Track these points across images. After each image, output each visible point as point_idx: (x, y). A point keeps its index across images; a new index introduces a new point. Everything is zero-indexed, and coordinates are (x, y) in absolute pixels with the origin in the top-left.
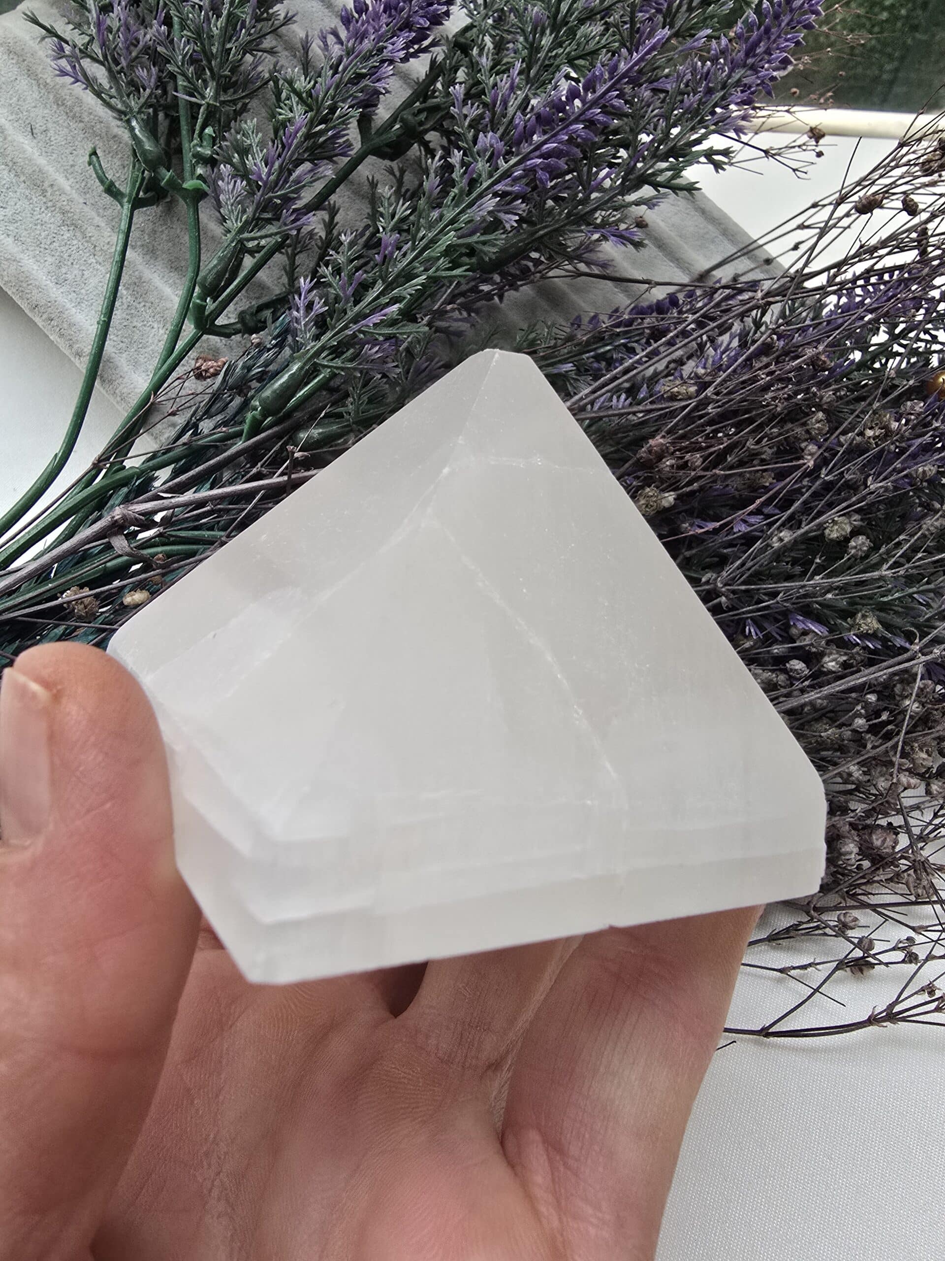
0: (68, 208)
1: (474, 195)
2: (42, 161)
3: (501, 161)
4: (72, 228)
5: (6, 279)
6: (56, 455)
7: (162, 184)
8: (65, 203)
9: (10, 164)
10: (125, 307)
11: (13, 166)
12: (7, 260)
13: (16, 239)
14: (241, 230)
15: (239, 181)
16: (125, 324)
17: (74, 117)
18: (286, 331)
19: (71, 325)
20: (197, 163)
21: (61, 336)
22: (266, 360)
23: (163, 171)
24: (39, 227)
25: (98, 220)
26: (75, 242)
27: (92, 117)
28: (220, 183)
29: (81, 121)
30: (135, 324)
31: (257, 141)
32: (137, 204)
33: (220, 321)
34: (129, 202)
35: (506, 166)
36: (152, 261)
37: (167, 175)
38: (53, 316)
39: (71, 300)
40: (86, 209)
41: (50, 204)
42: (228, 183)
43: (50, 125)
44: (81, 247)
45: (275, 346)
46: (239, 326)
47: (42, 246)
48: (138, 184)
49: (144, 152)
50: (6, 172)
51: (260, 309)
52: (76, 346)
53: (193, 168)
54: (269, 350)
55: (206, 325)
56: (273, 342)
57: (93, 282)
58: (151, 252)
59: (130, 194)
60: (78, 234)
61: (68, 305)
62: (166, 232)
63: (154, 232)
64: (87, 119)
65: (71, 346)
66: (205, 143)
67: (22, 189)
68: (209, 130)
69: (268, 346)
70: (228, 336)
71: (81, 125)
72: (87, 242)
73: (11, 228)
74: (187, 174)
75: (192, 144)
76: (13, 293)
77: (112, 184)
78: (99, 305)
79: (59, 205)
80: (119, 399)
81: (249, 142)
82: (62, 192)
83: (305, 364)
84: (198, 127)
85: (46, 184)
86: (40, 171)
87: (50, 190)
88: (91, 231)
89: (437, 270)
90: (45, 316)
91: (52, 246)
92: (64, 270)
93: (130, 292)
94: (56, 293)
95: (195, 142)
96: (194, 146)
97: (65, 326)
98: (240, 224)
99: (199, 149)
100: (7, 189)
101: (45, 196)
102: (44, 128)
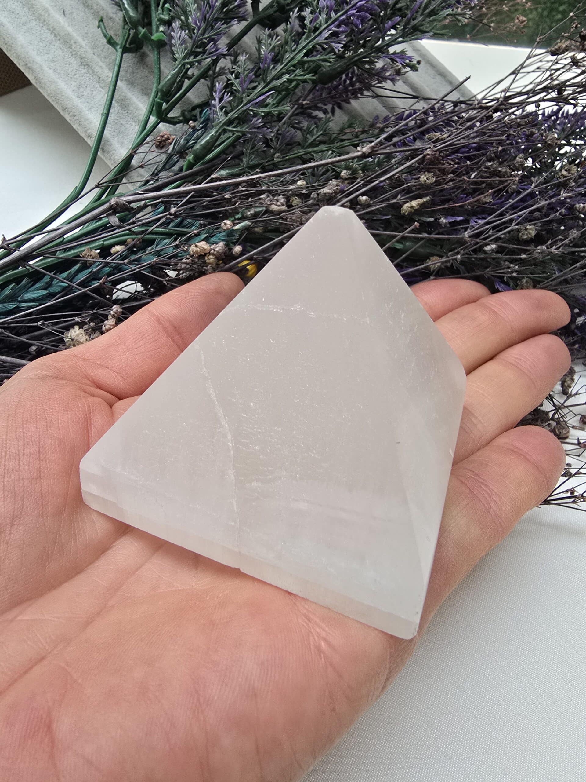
0: (84, 55)
1: (317, 33)
2: (70, 29)
3: (333, 14)
4: (86, 67)
5: (49, 92)
6: (76, 187)
7: (140, 36)
8: (83, 53)
9: (52, 29)
10: (116, 112)
11: (53, 31)
12: (50, 82)
13: (55, 71)
14: (184, 58)
15: (183, 32)
16: (116, 122)
17: (88, 6)
18: (208, 120)
19: (86, 120)
20: (160, 24)
21: (80, 125)
22: (197, 135)
23: (140, 28)
24: (68, 65)
25: (101, 64)
26: (88, 75)
27: (98, 6)
28: (172, 33)
29: (92, 9)
30: (122, 122)
31: (194, 8)
32: (125, 50)
33: (170, 115)
34: (120, 48)
35: (336, 16)
36: (131, 89)
37: (142, 31)
38: (75, 114)
39: (86, 107)
40: (95, 57)
41: (74, 53)
42: (178, 33)
43: (74, 10)
44: (92, 78)
45: (201, 128)
46: (181, 118)
47: (69, 76)
48: (126, 37)
49: (130, 17)
50: (49, 34)
51: (194, 108)
52: (88, 131)
53: (158, 27)
54: (199, 130)
55: (163, 117)
56: (201, 126)
57: (98, 97)
58: (131, 83)
59: (122, 44)
60: (91, 71)
61: (84, 109)
62: (140, 73)
63: (133, 72)
64: (95, 8)
65: (86, 131)
66: (165, 13)
67: (58, 44)
68: (167, 5)
69: (198, 128)
70: (174, 124)
71: (92, 11)
72: (96, 75)
73: (52, 65)
74: (154, 32)
75: (157, 13)
76: (53, 100)
77: (111, 37)
78: (102, 110)
79: (79, 53)
80: (112, 162)
81: (189, 9)
82: (81, 47)
83: (219, 129)
84: (161, 3)
85: (72, 42)
86: (69, 34)
87: (74, 45)
88: (97, 69)
89: (296, 75)
90: (71, 114)
91: (75, 77)
92: (82, 90)
93: (119, 104)
94: (77, 102)
95: (159, 12)
96: (159, 14)
97: (83, 120)
98: (183, 55)
99: (162, 16)
100: (50, 43)
101: (71, 48)
102: (71, 11)
